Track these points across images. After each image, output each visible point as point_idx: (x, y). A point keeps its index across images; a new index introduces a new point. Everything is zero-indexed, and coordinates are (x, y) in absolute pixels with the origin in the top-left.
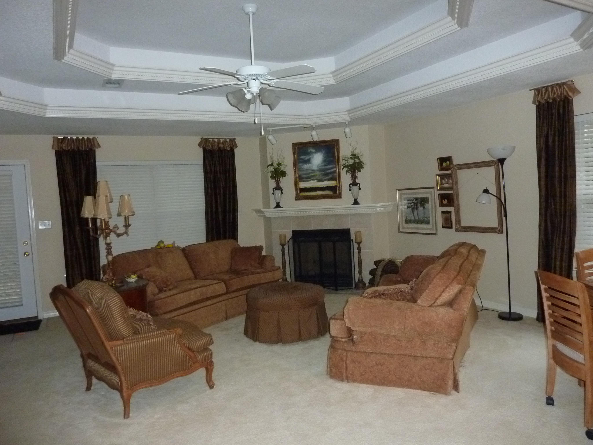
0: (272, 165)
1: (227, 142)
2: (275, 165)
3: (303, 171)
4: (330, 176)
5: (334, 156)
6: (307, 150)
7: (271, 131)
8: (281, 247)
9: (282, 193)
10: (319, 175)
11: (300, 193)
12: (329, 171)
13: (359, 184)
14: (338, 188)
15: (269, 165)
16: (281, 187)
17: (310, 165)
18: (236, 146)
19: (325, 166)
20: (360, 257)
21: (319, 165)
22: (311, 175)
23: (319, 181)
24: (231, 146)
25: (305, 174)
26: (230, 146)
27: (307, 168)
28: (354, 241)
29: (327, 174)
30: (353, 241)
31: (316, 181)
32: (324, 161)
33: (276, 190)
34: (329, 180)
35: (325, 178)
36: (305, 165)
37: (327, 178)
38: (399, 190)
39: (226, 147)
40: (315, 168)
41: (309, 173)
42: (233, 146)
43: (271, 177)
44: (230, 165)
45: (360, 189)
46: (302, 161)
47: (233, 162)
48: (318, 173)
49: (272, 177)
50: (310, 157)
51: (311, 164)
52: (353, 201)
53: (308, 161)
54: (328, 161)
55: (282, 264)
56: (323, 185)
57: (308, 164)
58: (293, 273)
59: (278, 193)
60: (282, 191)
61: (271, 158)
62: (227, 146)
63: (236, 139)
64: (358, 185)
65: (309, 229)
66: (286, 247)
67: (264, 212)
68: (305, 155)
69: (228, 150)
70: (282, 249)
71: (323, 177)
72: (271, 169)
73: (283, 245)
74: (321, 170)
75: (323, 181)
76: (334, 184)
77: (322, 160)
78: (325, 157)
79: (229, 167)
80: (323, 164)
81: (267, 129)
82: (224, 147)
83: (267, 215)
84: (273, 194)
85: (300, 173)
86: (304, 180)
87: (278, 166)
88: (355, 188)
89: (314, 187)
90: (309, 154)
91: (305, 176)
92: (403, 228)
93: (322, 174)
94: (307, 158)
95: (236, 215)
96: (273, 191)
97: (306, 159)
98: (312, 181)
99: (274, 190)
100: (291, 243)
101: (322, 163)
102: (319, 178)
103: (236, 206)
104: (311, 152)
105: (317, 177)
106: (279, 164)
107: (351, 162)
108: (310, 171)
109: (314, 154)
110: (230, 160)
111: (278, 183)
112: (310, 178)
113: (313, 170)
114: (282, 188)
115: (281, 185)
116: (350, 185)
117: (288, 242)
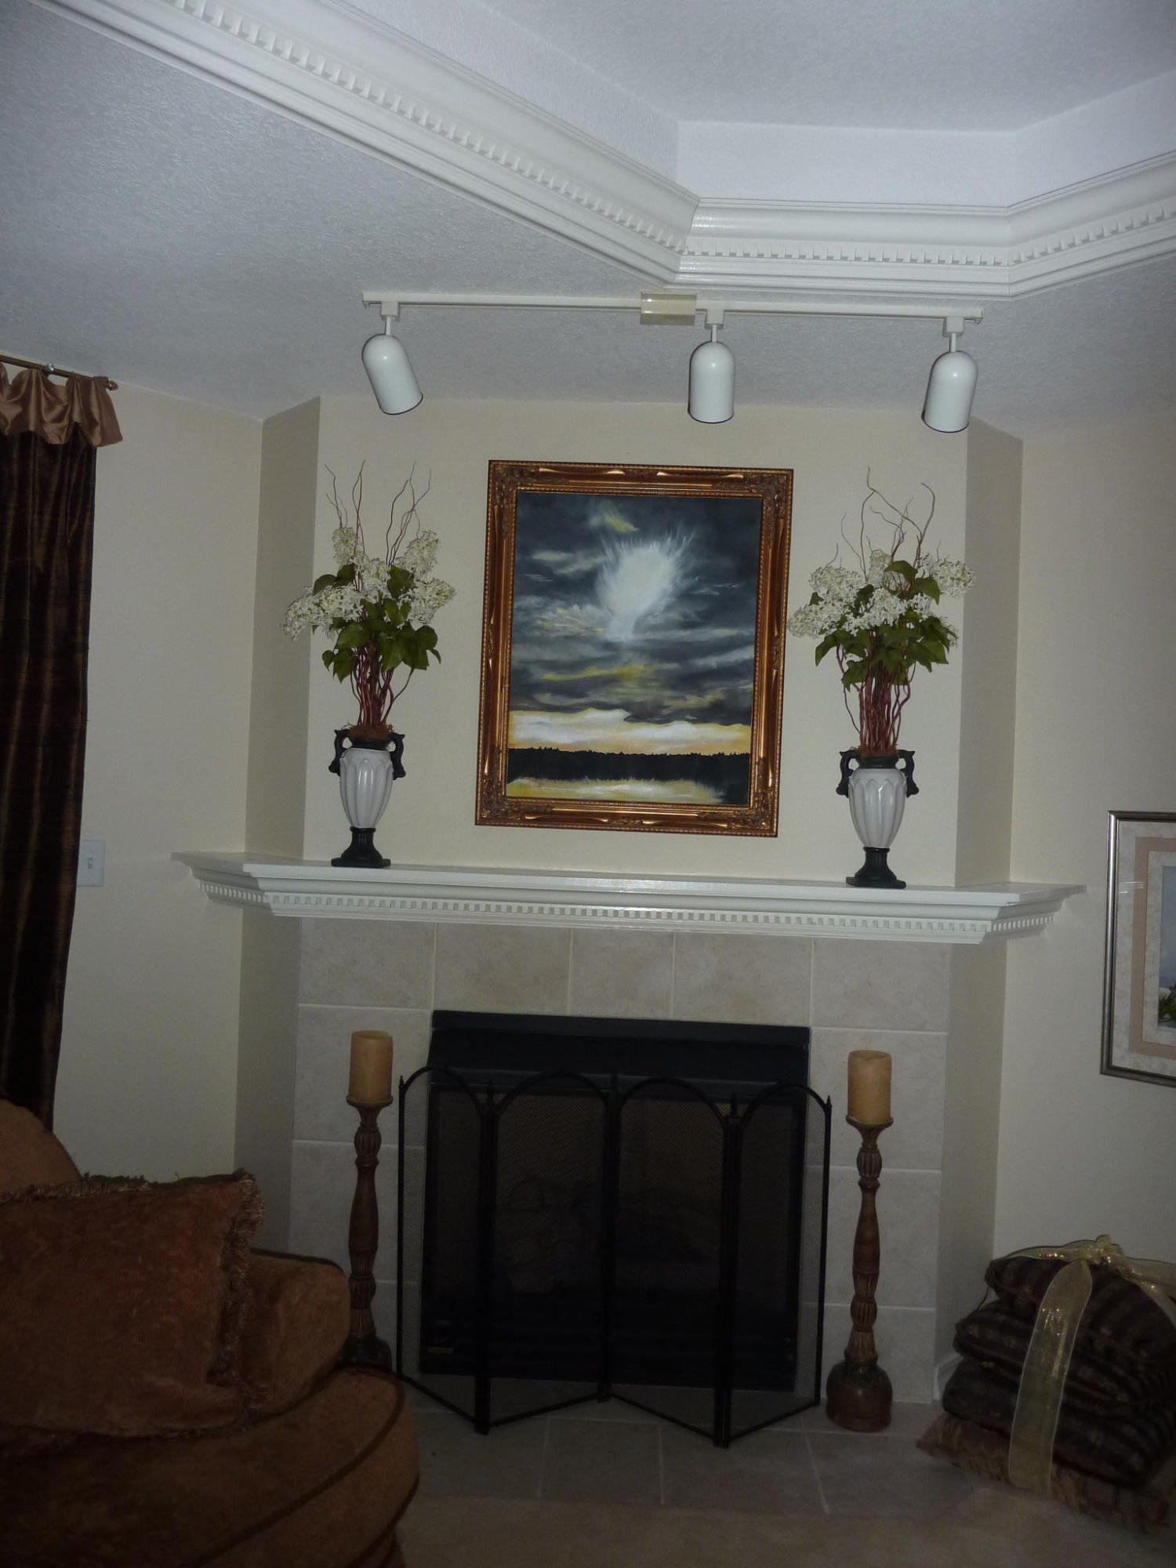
0: (346, 576)
1: (50, 387)
2: (374, 584)
3: (543, 642)
4: (714, 694)
5: (747, 570)
6: (585, 518)
7: (390, 310)
8: (354, 1119)
9: (398, 772)
10: (643, 682)
11: (510, 777)
12: (713, 662)
13: (908, 756)
14: (756, 771)
15: (324, 581)
16: (397, 730)
17: (589, 609)
18: (113, 436)
19: (688, 625)
20: (868, 1221)
21: (652, 621)
22: (594, 672)
23: (640, 714)
24: (76, 418)
25: (552, 666)
26: (65, 422)
27: (573, 629)
28: (839, 1111)
29: (692, 681)
30: (827, 1108)
31: (619, 714)
32: (685, 596)
33: (358, 743)
34: (703, 716)
35: (679, 704)
36: (560, 611)
37: (693, 701)
38: (1122, 816)
39: (41, 421)
40: (621, 631)
41: (582, 663)
42: (92, 423)
43: (328, 657)
44: (51, 542)
45: (912, 789)
46: (539, 578)
47: (81, 525)
48: (638, 666)
49: (340, 662)
50: (599, 560)
51: (596, 601)
52: (859, 861)
53: (585, 586)
54: (705, 598)
55: (354, 1231)
56: (666, 742)
57: (580, 604)
58: (413, 1283)
59: (369, 765)
60: (396, 757)
61: (346, 535)
62: (47, 418)
63: (114, 387)
64: (901, 764)
65: (548, 1010)
66: (387, 1120)
67: (262, 885)
68: (566, 548)
69: (51, 449)
70: (360, 1131)
71: (668, 693)
72: (345, 602)
73: (369, 1113)
74: (659, 652)
75: (666, 720)
76: (736, 742)
77: (670, 588)
78: (695, 573)
79: (49, 557)
80: (675, 616)
81: (369, 296)
82: (22, 418)
83: (281, 905)
84: (335, 767)
85: (520, 653)
86: (546, 698)
87: (395, 594)
88: (879, 785)
89: (605, 751)
90: (593, 540)
91: (550, 676)
92: (1139, 1044)
93: (659, 672)
94: (578, 563)
95: (65, 888)
96: (340, 750)
97: (569, 570)
98: (593, 715)
99: (347, 743)
100: (419, 1094)
101: (669, 608)
102: (640, 695)
103: (69, 828)
104: (605, 532)
105: (632, 691)
106: (400, 580)
107: (886, 610)
108: (589, 651)
109: (623, 549)
110: (55, 515)
111: (373, 700)
112: (580, 695)
113: (608, 646)
114: (398, 739)
115: (396, 718)
116: (846, 756)
117: (404, 1088)
